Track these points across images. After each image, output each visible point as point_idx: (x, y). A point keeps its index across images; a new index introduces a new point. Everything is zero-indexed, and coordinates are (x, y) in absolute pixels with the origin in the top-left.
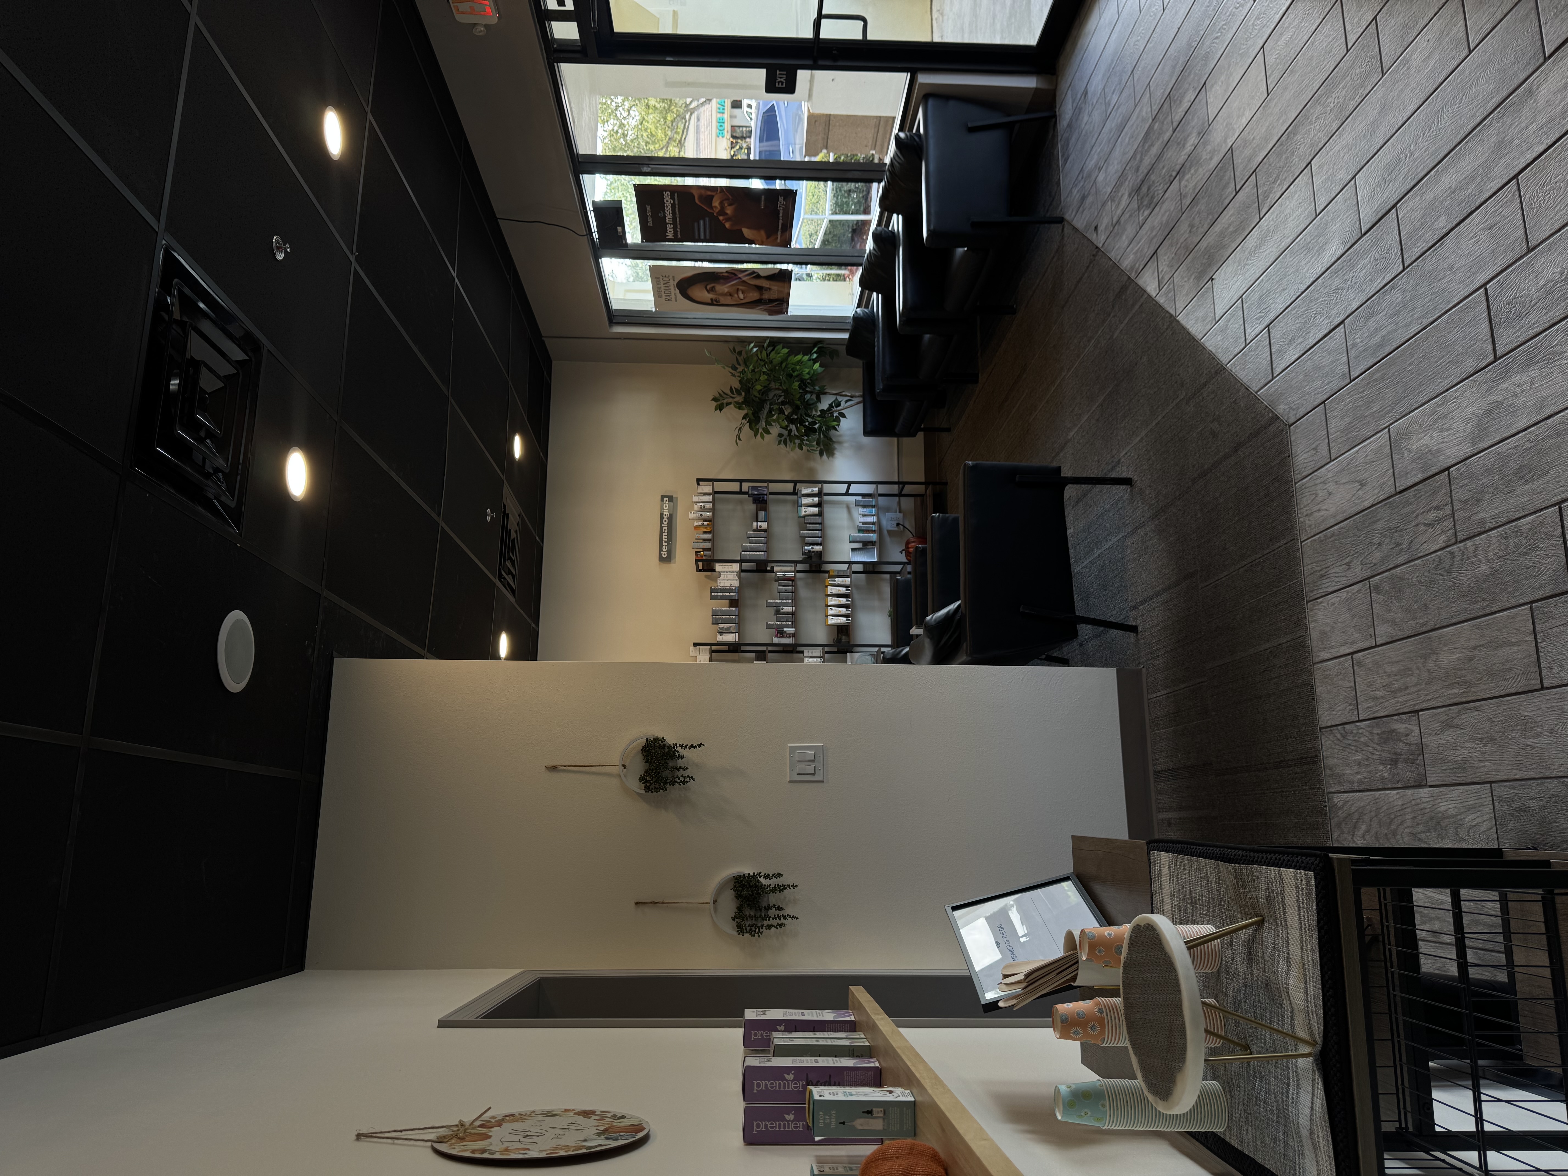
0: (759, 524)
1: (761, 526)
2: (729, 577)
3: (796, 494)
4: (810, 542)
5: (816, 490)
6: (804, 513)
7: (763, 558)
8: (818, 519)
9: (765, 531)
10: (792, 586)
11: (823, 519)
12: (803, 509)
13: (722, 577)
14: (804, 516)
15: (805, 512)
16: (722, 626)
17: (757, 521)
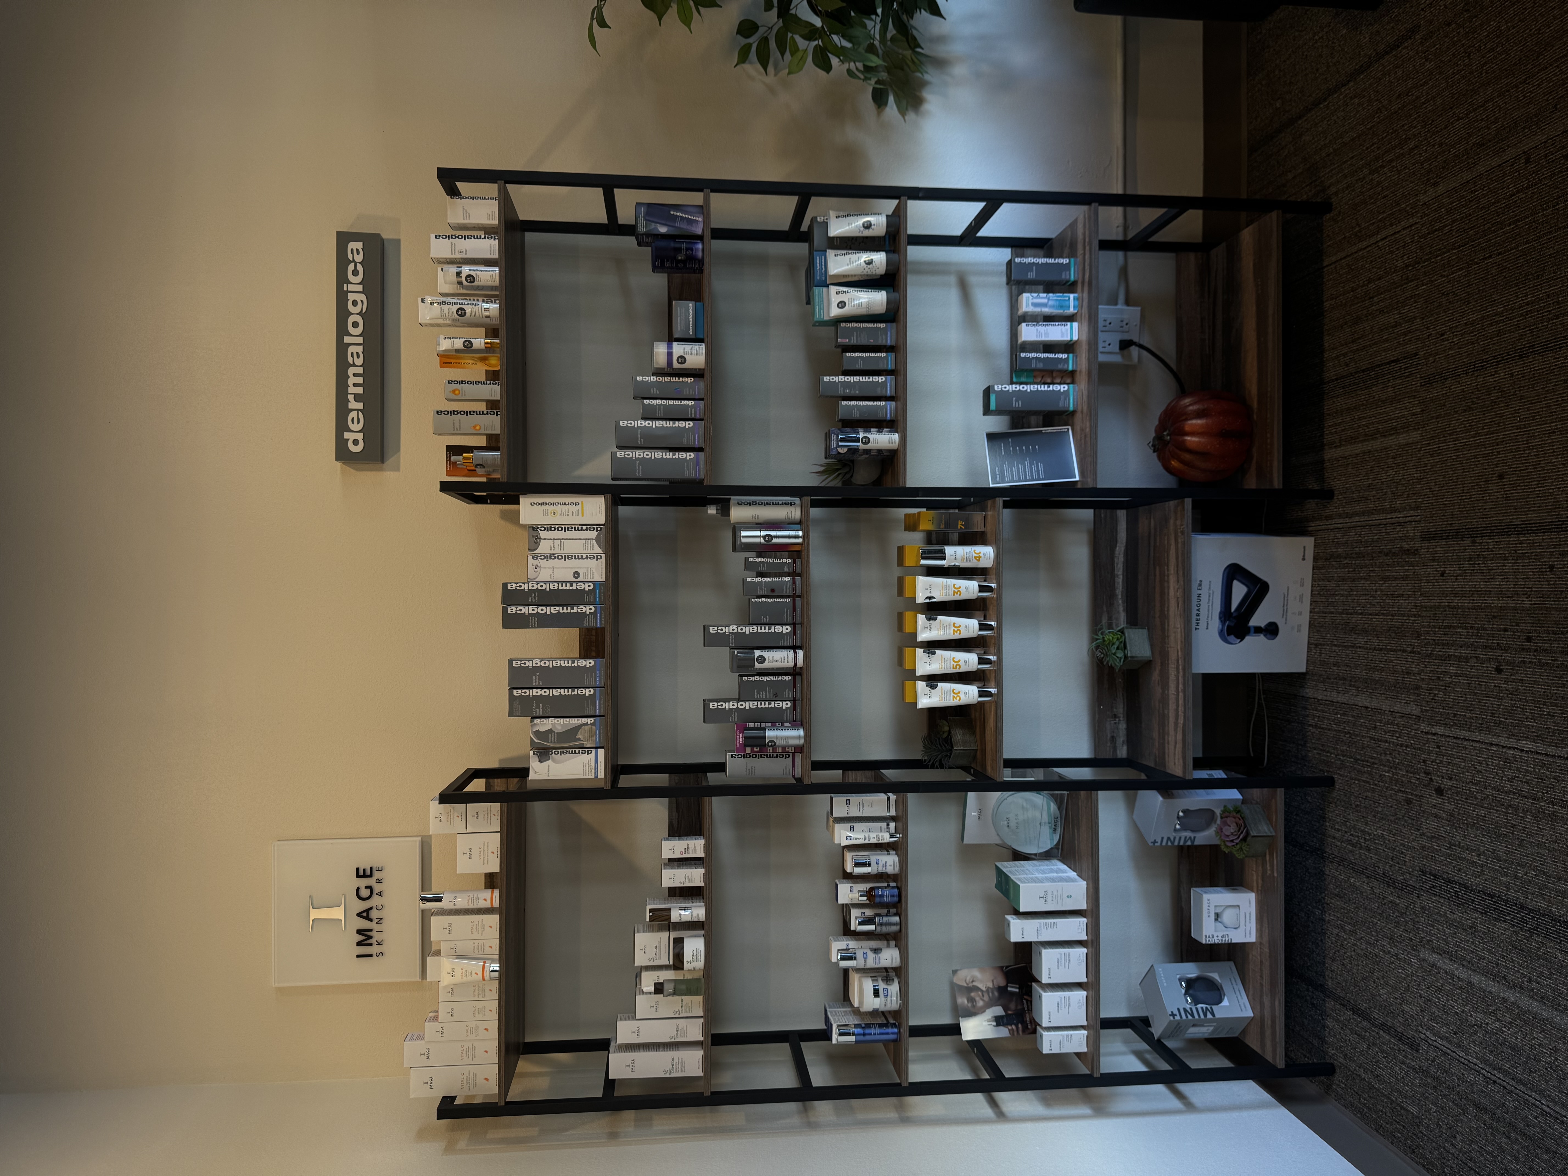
0: (678, 349)
1: (682, 359)
2: (571, 547)
3: (806, 237)
4: (856, 415)
5: (878, 222)
6: (835, 312)
7: (690, 474)
8: (886, 334)
9: (697, 374)
10: (793, 575)
11: (902, 334)
12: (835, 295)
13: (544, 548)
14: (837, 321)
15: (841, 305)
16: (545, 725)
17: (671, 339)
